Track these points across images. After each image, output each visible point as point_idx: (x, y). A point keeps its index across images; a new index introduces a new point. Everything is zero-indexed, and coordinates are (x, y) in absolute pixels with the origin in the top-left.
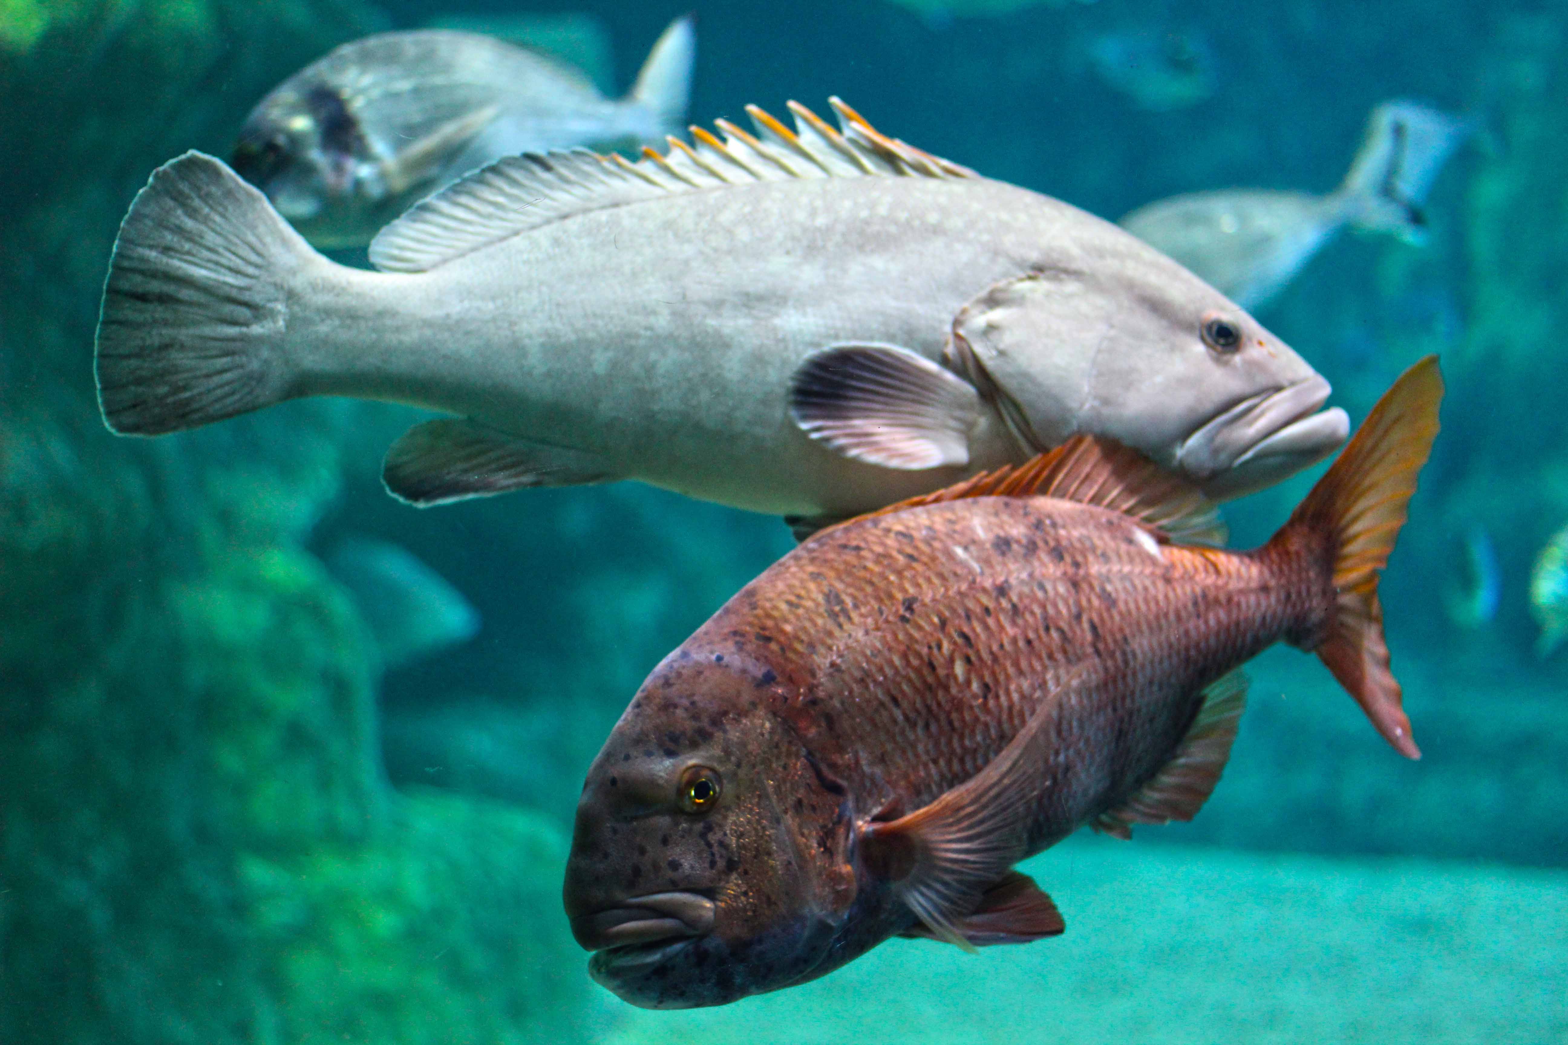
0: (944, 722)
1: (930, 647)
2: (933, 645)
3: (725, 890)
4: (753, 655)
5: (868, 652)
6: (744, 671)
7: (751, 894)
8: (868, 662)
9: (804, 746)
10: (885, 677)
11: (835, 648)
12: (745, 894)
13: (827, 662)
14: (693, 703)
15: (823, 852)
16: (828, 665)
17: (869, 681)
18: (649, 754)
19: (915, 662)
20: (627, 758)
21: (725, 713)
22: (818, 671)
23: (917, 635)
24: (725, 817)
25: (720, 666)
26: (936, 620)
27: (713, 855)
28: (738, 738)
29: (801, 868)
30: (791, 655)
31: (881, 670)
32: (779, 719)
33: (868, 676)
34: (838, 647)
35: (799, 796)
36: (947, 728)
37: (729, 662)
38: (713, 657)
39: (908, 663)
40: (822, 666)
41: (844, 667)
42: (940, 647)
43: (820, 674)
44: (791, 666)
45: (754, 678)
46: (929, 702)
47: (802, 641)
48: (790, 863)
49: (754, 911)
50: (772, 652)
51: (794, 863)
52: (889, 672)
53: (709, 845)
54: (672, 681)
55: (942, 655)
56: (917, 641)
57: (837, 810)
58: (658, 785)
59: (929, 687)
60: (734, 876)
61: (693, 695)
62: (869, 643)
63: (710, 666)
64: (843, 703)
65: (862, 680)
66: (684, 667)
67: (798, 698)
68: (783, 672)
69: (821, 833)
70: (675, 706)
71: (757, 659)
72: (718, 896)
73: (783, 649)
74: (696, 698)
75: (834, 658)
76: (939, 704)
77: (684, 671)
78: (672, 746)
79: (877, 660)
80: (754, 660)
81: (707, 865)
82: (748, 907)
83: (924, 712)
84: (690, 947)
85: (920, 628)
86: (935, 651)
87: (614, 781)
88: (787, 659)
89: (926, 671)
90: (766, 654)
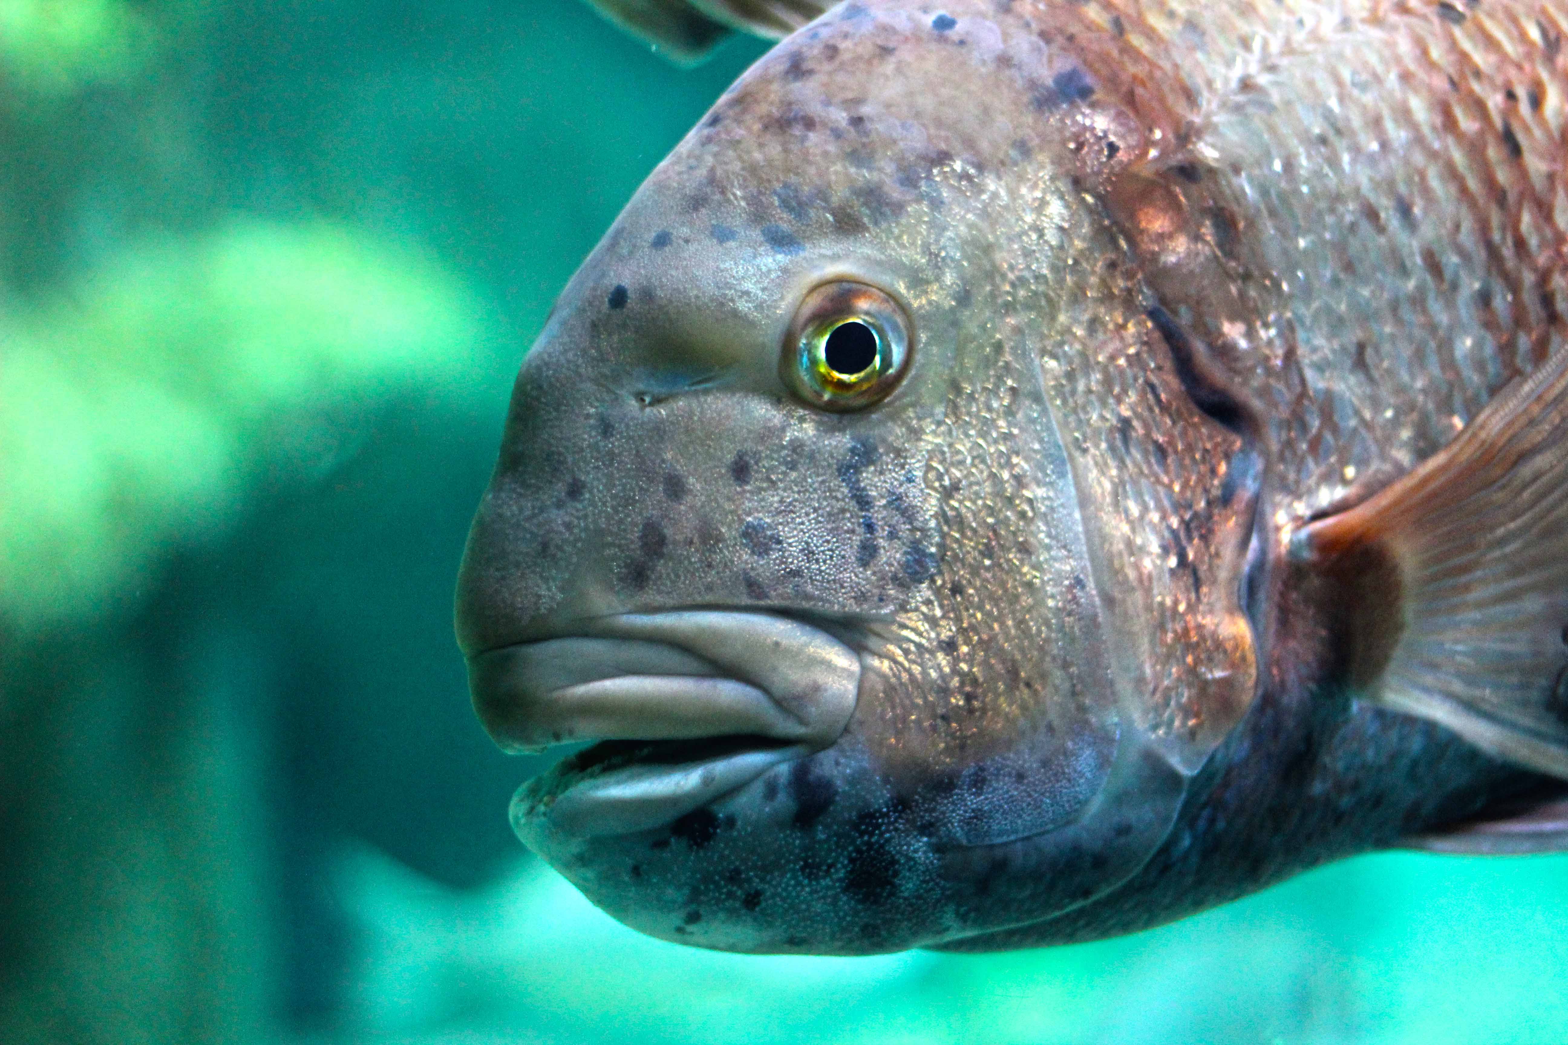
0: (1529, 298)
1: (1511, 96)
2: (1521, 92)
3: (894, 628)
4: (1034, 26)
5: (1346, 75)
6: (1004, 61)
7: (965, 649)
8: (1342, 99)
9: (1151, 282)
10: (1385, 145)
11: (1256, 45)
12: (950, 646)
13: (1236, 73)
14: (857, 121)
15: (1172, 572)
16: (1234, 84)
17: (1341, 145)
18: (722, 235)
19: (1468, 124)
20: (662, 241)
21: (943, 158)
22: (1206, 94)
23: (1480, 58)
24: (916, 434)
25: (942, 39)
26: (1534, 34)
27: (870, 527)
28: (971, 226)
29: (1109, 601)
30: (1136, 40)
31: (1376, 123)
32: (1089, 199)
33: (1339, 132)
34: (1265, 45)
35: (1126, 413)
36: (1534, 310)
37: (968, 33)
38: (929, 20)
39: (1450, 124)
40: (1218, 85)
41: (1275, 97)
42: (1537, 101)
43: (1208, 102)
44: (1132, 69)
45: (1033, 84)
46: (1496, 236)
47: (1172, 15)
48: (1079, 582)
49: (969, 698)
50: (1090, 27)
51: (1091, 585)
52: (1398, 135)
53: (863, 501)
54: (807, 65)
55: (1542, 122)
56: (1478, 74)
57: (1223, 468)
58: (735, 314)
59: (1499, 195)
60: (924, 591)
61: (858, 101)
62: (1348, 52)
63: (916, 37)
64: (1264, 192)
65: (1323, 140)
66: (846, 36)
67: (1145, 153)
68: (1112, 82)
69: (1175, 522)
70: (809, 123)
71: (1045, 36)
72: (873, 642)
73: (1118, 23)
74: (866, 110)
75: (1253, 69)
76: (1520, 244)
77: (843, 45)
78: (785, 222)
79: (1368, 99)
80: (1035, 38)
81: (851, 552)
82: (955, 682)
83: (1480, 255)
84: (784, 769)
85: (1490, 43)
86: (1524, 107)
87: (619, 297)
88: (1128, 50)
89: (1494, 152)
90: (1074, 28)
